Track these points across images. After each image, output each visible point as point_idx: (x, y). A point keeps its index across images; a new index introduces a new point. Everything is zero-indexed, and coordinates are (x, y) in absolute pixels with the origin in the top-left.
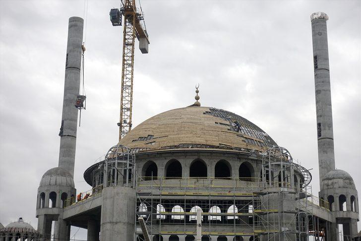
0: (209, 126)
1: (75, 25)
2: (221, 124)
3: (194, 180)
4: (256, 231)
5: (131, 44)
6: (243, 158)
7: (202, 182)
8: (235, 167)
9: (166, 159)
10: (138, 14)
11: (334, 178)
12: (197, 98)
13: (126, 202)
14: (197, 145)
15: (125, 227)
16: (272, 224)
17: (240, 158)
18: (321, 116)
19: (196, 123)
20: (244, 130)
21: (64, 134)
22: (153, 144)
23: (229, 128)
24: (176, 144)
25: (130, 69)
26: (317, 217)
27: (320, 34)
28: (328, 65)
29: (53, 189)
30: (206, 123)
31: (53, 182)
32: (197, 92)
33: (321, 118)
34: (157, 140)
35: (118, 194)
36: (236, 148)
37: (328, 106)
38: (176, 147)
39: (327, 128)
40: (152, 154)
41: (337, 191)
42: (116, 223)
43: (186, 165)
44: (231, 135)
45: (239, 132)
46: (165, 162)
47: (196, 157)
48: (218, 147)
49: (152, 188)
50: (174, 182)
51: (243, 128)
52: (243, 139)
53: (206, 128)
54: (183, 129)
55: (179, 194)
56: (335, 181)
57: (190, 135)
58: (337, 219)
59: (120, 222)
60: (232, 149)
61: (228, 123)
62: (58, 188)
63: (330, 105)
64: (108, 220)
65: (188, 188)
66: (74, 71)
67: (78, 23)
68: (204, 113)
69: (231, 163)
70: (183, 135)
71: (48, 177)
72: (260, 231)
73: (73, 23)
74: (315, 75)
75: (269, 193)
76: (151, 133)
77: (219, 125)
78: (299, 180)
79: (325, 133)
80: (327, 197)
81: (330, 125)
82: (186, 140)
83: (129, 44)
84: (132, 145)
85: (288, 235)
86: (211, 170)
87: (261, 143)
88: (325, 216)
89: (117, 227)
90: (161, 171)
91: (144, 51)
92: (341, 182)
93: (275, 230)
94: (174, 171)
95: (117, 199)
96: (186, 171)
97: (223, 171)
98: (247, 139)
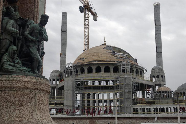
0: (104, 53)
1: (64, 15)
2: (108, 52)
3: (96, 73)
4: (116, 91)
5: (88, 20)
6: (115, 65)
7: (100, 74)
8: (112, 68)
9: (87, 66)
10: (90, 7)
11: (155, 69)
12: (105, 41)
13: (72, 83)
14: (98, 61)
15: (72, 91)
16: (121, 88)
17: (113, 65)
18: (157, 44)
19: (99, 53)
20: (117, 54)
21: (61, 56)
22: (84, 61)
23: (111, 53)
24: (91, 61)
25: (87, 29)
26: (146, 85)
27: (157, 11)
28: (160, 23)
29: (54, 78)
30: (103, 52)
31: (54, 75)
32: (105, 39)
33: (157, 45)
34: (85, 60)
35: (69, 80)
36: (113, 61)
37: (160, 40)
38: (91, 62)
39: (159, 48)
40: (82, 65)
41: (156, 74)
42: (68, 90)
43: (94, 68)
44: (112, 56)
45: (115, 55)
47: (97, 65)
48: (106, 61)
49: (81, 77)
50: (90, 74)
51: (117, 53)
52: (116, 57)
53: (102, 54)
54: (94, 55)
55: (90, 79)
56: (155, 70)
57: (96, 57)
58: (156, 84)
59: (70, 90)
60: (111, 61)
61: (111, 52)
62: (56, 77)
63: (161, 39)
64: (66, 89)
65: (93, 77)
66: (64, 33)
67: (65, 15)
68: (103, 48)
69: (110, 67)
70: (94, 57)
71: (52, 74)
72: (117, 91)
73: (63, 14)
74: (155, 28)
75: (120, 78)
76: (84, 57)
77: (108, 53)
78: (139, 71)
79: (158, 50)
80: (152, 76)
81: (161, 47)
82: (95, 59)
83: (86, 19)
84: (78, 61)
85: (127, 92)
86: (103, 70)
87: (123, 58)
88: (150, 84)
89: (69, 91)
90: (86, 71)
91: (96, 20)
92: (157, 70)
93: (122, 91)
94: (90, 71)
95: (69, 82)
96: (94, 71)
97: (107, 70)
98: (118, 57)
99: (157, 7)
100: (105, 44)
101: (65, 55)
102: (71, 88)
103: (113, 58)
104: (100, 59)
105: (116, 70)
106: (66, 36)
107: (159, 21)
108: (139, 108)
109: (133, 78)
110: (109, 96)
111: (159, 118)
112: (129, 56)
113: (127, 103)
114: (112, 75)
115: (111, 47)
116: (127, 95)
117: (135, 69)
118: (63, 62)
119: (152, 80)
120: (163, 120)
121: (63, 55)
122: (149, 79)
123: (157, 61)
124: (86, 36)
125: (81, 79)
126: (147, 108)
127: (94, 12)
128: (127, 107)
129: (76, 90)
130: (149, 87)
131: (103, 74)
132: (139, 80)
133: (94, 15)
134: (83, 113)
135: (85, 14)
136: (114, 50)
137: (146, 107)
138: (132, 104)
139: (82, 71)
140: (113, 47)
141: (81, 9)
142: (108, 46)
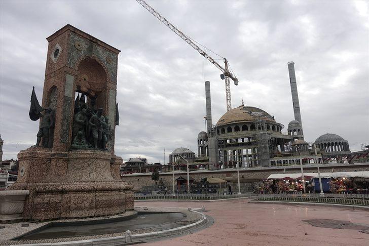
1: (207, 84)
3: (235, 132)
5: (229, 85)
7: (238, 132)
8: (249, 126)
12: (243, 103)
13: (214, 142)
15: (215, 149)
17: (250, 123)
19: (237, 114)
20: (254, 113)
23: (248, 113)
25: (229, 93)
27: (291, 70)
29: (201, 138)
30: (240, 113)
32: (243, 101)
33: (294, 101)
34: (225, 121)
36: (250, 120)
37: (296, 96)
38: (230, 122)
39: (296, 104)
40: (223, 126)
41: (293, 128)
43: (233, 128)
44: (248, 116)
45: (252, 114)
46: (227, 128)
47: (236, 125)
48: (243, 121)
49: (222, 137)
50: (229, 134)
52: (252, 116)
53: (240, 115)
54: (233, 116)
56: (292, 124)
58: (294, 138)
60: (248, 121)
65: (235, 135)
69: (247, 125)
70: (232, 118)
74: (291, 85)
76: (224, 119)
77: (244, 113)
78: (276, 127)
79: (296, 106)
80: (289, 131)
81: (298, 103)
82: (233, 120)
83: (227, 85)
84: (219, 123)
85: (264, 147)
86: (241, 129)
87: (259, 117)
88: (288, 138)
89: (212, 149)
90: (226, 131)
91: (236, 84)
92: (294, 125)
93: (259, 146)
94: (230, 130)
95: (212, 141)
96: (233, 130)
97: (245, 128)
98: (254, 116)
99: (291, 66)
100: (243, 105)
101: (211, 117)
102: (214, 147)
103: (250, 118)
104: (237, 119)
105: (253, 127)
106: (210, 101)
107: (295, 78)
108: (276, 161)
109: (269, 134)
110: (247, 151)
111: (287, 170)
112: (266, 114)
113: (265, 157)
114: (249, 132)
115: (248, 107)
116: (264, 150)
117: (272, 126)
118: (209, 124)
119: (289, 134)
120: (293, 171)
121: (208, 118)
122: (287, 134)
123: (295, 116)
124: (228, 100)
125: (222, 138)
126: (284, 161)
127: (234, 77)
128: (265, 160)
129: (219, 148)
130: (287, 141)
131: (242, 133)
132: (275, 135)
133: (235, 80)
134: (226, 167)
135: (226, 80)
136: (251, 110)
137: (282, 159)
138: (269, 157)
139: (223, 131)
140: (250, 107)
141: (222, 77)
142: (245, 107)
